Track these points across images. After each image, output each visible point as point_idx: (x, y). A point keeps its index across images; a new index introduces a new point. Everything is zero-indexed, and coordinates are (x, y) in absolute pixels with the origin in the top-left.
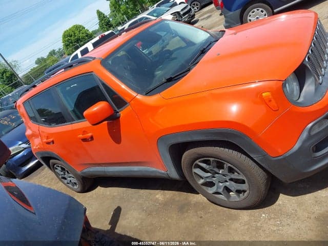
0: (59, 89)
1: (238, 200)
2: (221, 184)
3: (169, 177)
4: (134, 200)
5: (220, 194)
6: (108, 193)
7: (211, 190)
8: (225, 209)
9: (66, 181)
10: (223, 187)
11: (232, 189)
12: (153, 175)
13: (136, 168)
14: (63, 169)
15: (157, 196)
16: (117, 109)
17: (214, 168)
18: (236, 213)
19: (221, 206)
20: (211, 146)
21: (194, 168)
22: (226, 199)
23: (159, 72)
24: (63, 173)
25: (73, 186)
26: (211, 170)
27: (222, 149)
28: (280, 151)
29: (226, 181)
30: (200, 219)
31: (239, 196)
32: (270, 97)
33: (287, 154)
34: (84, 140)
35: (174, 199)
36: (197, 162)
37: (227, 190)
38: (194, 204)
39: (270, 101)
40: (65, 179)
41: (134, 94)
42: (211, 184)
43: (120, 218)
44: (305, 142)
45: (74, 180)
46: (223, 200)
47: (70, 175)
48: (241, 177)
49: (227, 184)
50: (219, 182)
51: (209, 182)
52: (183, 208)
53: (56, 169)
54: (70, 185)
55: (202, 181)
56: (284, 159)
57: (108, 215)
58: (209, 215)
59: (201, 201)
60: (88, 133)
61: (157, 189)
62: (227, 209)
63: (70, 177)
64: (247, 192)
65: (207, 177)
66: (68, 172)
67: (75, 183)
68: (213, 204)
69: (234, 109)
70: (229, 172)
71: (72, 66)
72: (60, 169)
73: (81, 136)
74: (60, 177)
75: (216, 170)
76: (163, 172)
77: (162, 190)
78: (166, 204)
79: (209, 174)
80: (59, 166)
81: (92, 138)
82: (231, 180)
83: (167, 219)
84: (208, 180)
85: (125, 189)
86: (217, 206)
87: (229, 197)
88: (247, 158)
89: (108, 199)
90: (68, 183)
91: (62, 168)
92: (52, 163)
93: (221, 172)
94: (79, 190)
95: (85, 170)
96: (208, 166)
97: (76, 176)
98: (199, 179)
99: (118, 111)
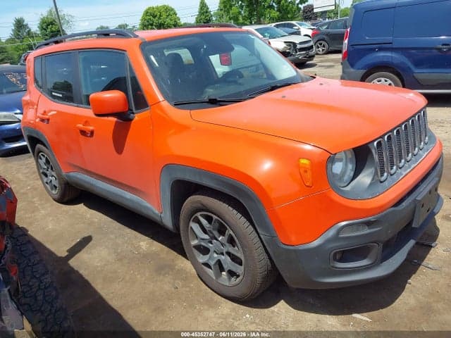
0: (81, 57)
1: (227, 284)
2: (215, 255)
3: (162, 222)
4: (112, 236)
5: (210, 267)
6: (88, 216)
7: (202, 259)
8: (210, 290)
9: (45, 180)
10: (216, 260)
11: (225, 266)
12: (145, 212)
13: (128, 195)
14: (48, 162)
15: (142, 243)
16: (134, 109)
17: (213, 229)
18: (218, 300)
19: (207, 285)
20: (220, 200)
21: (193, 221)
22: (214, 278)
23: (211, 90)
24: (46, 167)
25: (52, 189)
26: (210, 231)
27: (231, 209)
28: (293, 239)
29: (222, 254)
30: (173, 289)
31: (230, 279)
32: (308, 167)
33: (302, 247)
34: (83, 133)
35: (159, 255)
36: (198, 215)
37: (220, 266)
38: (178, 270)
39: (306, 171)
40: (46, 175)
41: (161, 98)
42: (205, 251)
43: (84, 250)
44: (328, 241)
45: (55, 182)
46: (210, 277)
47: (53, 173)
48: (240, 255)
49: (222, 258)
50: (215, 251)
51: (204, 247)
52: (162, 269)
53: (41, 159)
54: (48, 186)
55: (195, 242)
56: (295, 251)
57: (72, 241)
58: (188, 289)
59: (188, 270)
60: (91, 126)
61: (146, 235)
62: (211, 291)
63: (52, 176)
64: (239, 278)
65: (203, 239)
66: (52, 169)
67: (56, 187)
68: (199, 279)
69: (266, 166)
70: (228, 242)
71: (108, 35)
72: (44, 160)
73: (80, 126)
74: (41, 171)
75: (216, 233)
76: (157, 212)
77: (152, 238)
78: (146, 256)
79: (206, 237)
80: (44, 156)
81: (92, 133)
82: (229, 254)
83: (136, 273)
84: (203, 244)
85: (110, 219)
86: (202, 283)
87: (218, 275)
88: (254, 232)
89: (84, 223)
90: (47, 183)
91: (47, 160)
92: (39, 149)
93: (220, 239)
94: (56, 196)
95: (72, 174)
96: (208, 225)
97: (59, 177)
98: (194, 240)
99: (134, 111)
